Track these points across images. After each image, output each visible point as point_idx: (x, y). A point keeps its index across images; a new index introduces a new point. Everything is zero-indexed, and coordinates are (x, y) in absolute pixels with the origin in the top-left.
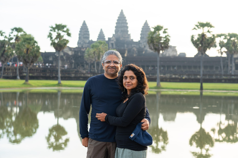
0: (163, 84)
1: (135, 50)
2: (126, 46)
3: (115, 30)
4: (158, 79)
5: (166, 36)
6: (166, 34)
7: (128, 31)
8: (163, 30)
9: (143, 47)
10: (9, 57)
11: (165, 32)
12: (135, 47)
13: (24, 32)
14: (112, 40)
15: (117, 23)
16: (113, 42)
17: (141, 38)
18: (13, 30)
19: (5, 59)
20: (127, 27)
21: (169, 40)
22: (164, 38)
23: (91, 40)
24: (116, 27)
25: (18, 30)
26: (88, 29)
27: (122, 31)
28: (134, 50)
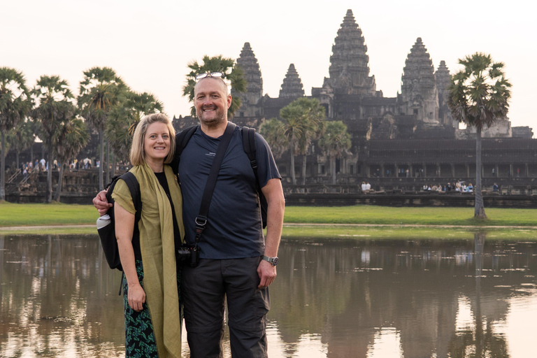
0: (491, 213)
1: (392, 121)
2: (362, 110)
3: (330, 68)
4: (479, 200)
5: (498, 84)
6: (499, 78)
7: (367, 70)
8: (490, 68)
9: (411, 112)
10: (76, 146)
11: (494, 73)
12: (389, 113)
13: (117, 80)
14: (325, 96)
15: (334, 48)
16: (327, 101)
17: (403, 88)
18: (88, 74)
19: (68, 151)
20: (366, 59)
21: (507, 94)
22: (492, 88)
23: (266, 95)
24: (332, 59)
25: (103, 74)
26: (257, 66)
27: (349, 70)
28: (387, 122)
